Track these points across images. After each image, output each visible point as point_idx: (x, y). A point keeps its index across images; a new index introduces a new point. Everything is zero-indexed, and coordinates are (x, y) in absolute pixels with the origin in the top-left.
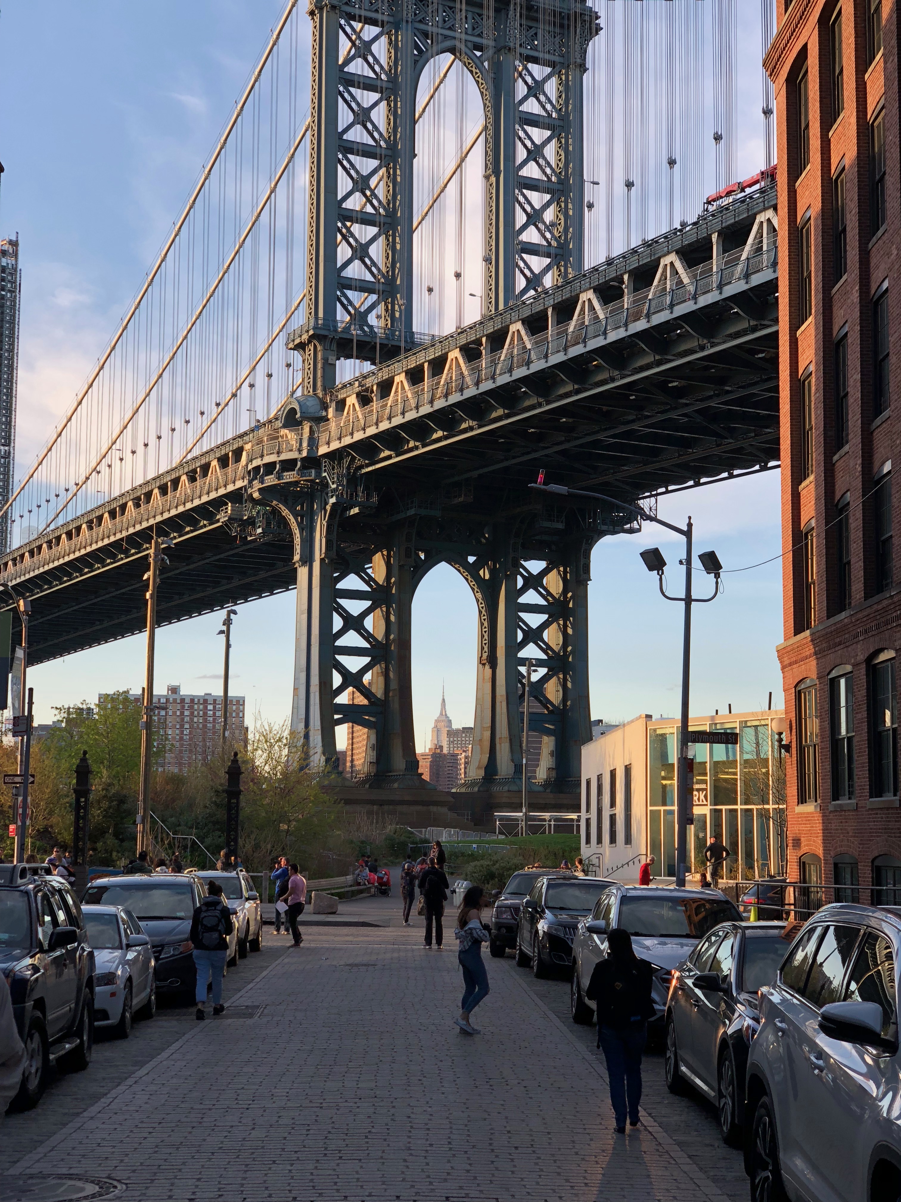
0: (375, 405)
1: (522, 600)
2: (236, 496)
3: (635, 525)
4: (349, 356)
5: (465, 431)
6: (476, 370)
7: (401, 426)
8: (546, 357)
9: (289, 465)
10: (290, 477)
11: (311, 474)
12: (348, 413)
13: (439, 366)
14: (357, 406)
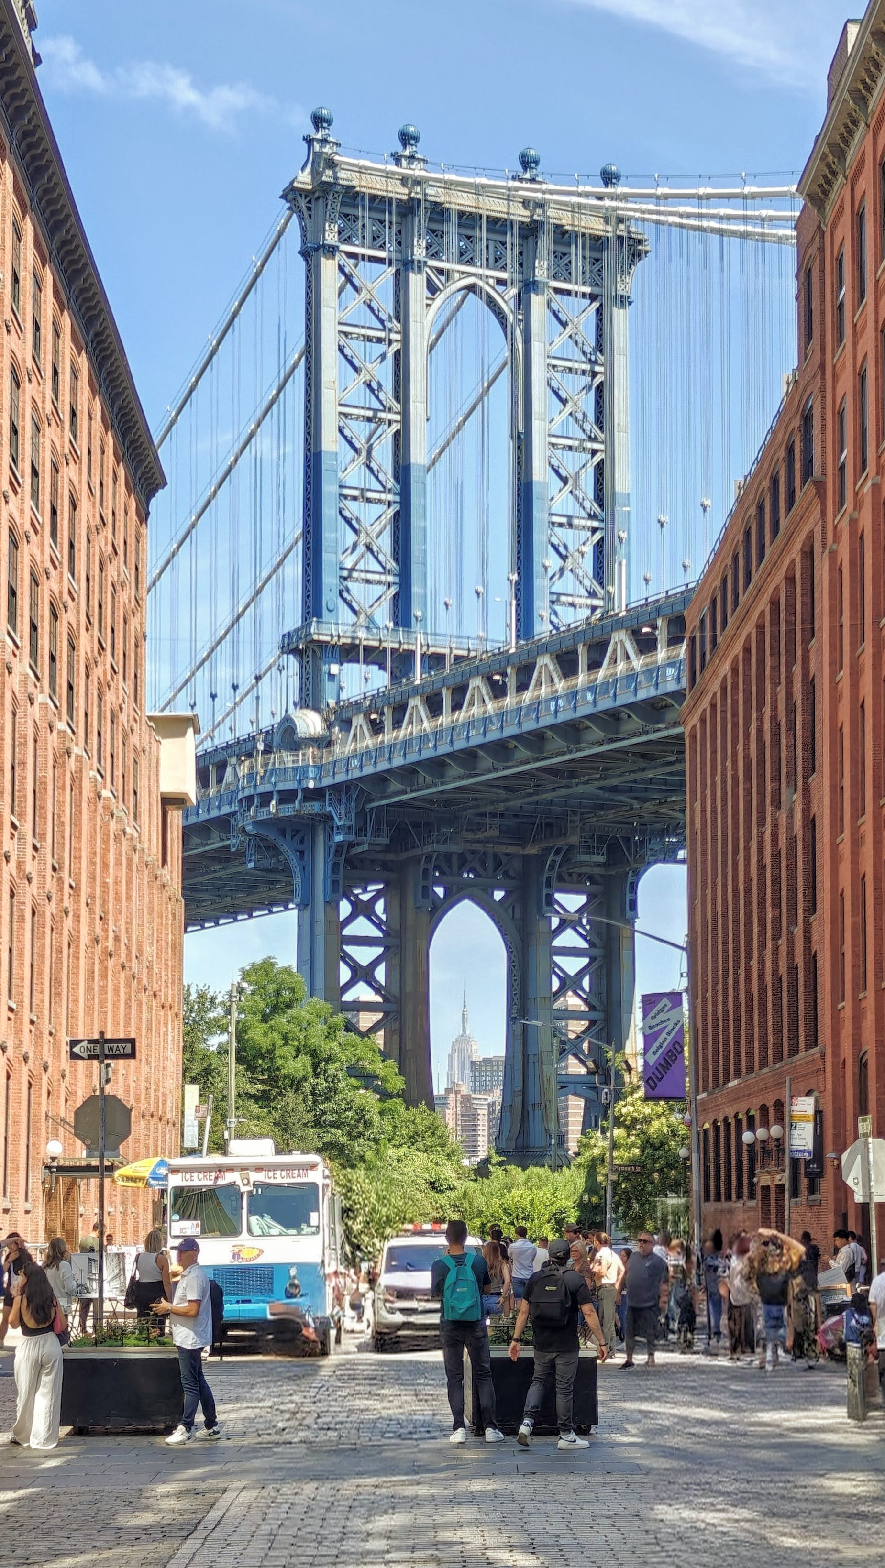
0: (388, 733)
1: (559, 942)
2: (223, 824)
4: (355, 662)
5: (490, 772)
6: (502, 711)
8: (576, 705)
9: (287, 797)
10: (288, 809)
11: (314, 807)
12: (355, 736)
13: (460, 692)
14: (365, 728)
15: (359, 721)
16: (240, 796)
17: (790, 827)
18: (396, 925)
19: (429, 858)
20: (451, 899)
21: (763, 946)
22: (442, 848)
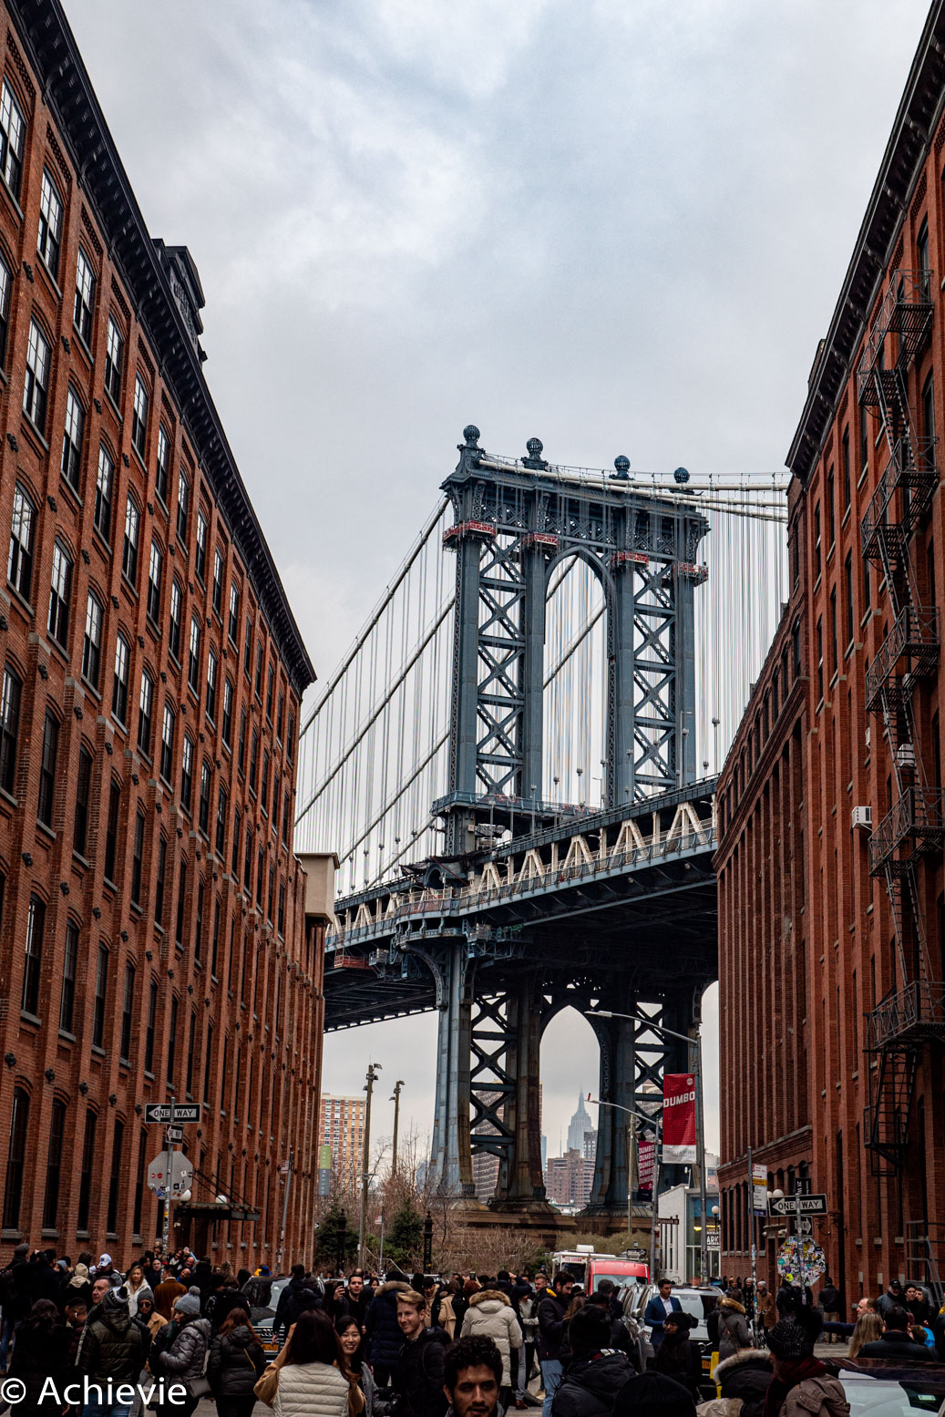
0: (510, 878)
1: (639, 1040)
5: (586, 907)
6: (595, 860)
7: (532, 899)
8: (649, 858)
9: (433, 923)
10: (434, 933)
11: (454, 932)
12: (486, 877)
13: (564, 846)
14: (493, 872)
15: (489, 867)
16: (398, 922)
17: (788, 950)
18: (514, 1024)
20: (557, 1006)
21: (769, 1043)
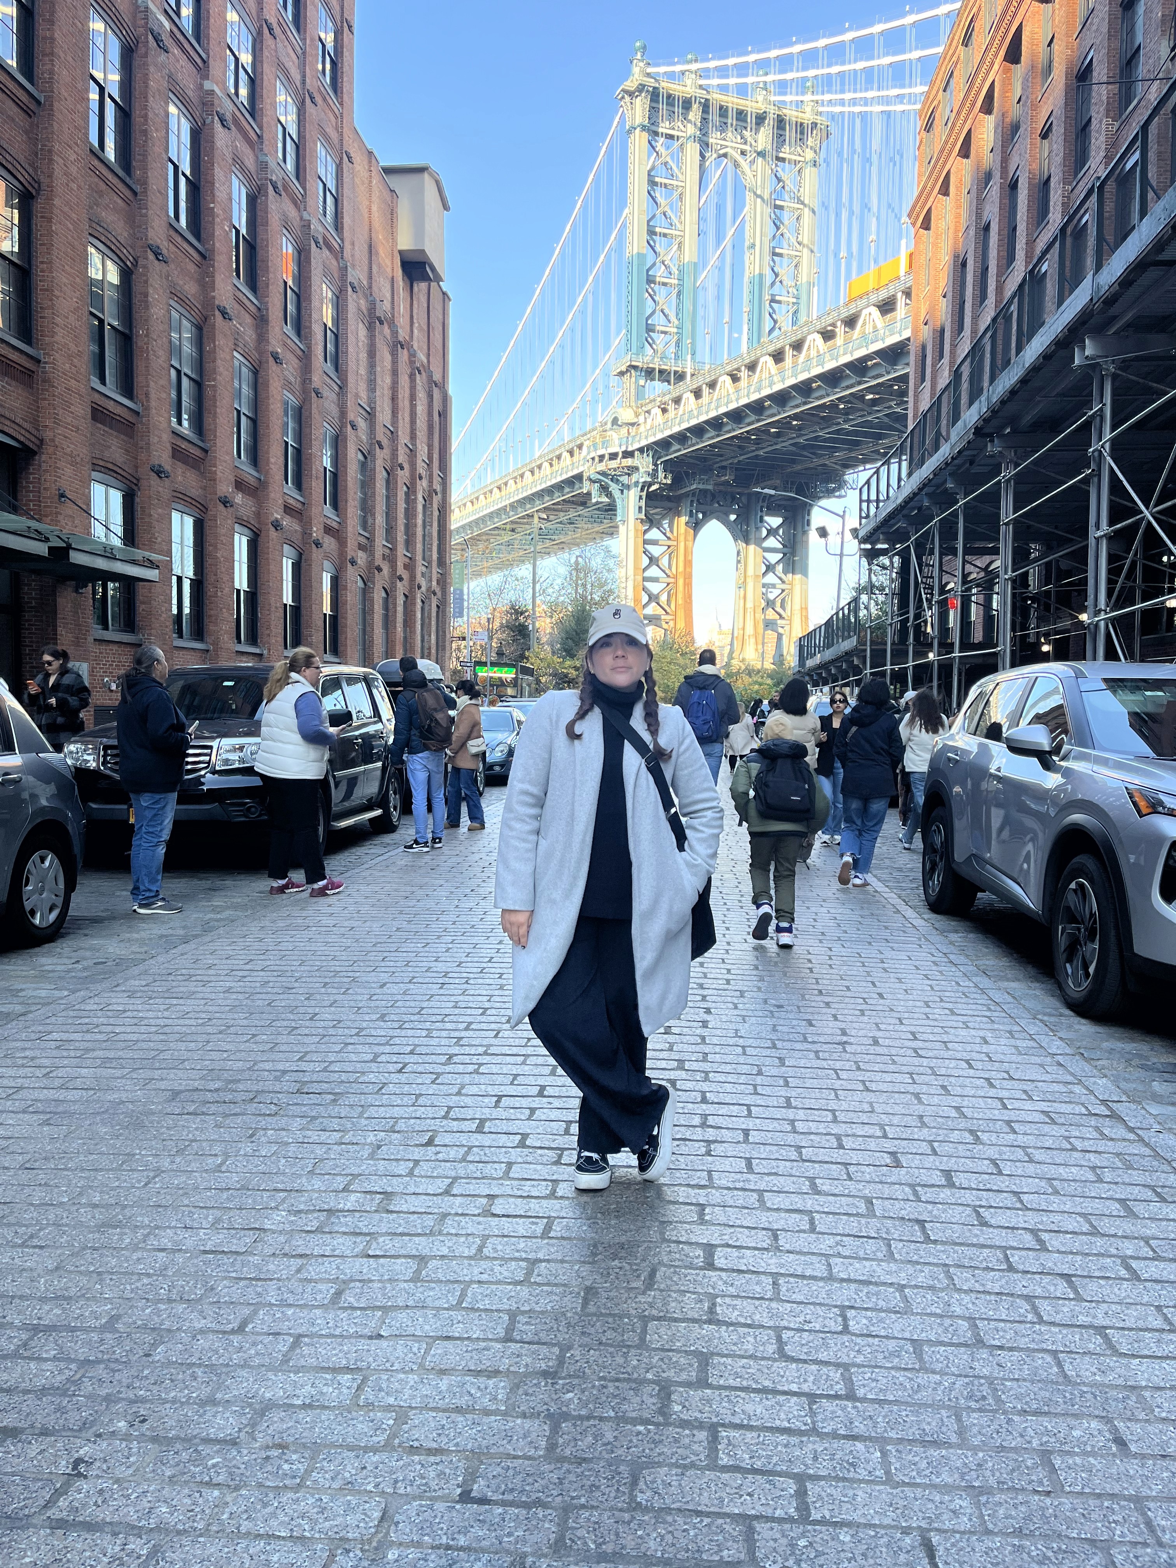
0: (671, 413)
1: (766, 544)
2: (579, 477)
3: (843, 492)
4: (653, 379)
5: (729, 432)
6: (738, 391)
7: (688, 429)
8: (783, 381)
9: (613, 456)
10: (614, 464)
11: (629, 462)
12: (652, 418)
13: (712, 385)
14: (658, 413)
16: (589, 459)
19: (694, 495)
20: (706, 518)
22: (701, 486)
